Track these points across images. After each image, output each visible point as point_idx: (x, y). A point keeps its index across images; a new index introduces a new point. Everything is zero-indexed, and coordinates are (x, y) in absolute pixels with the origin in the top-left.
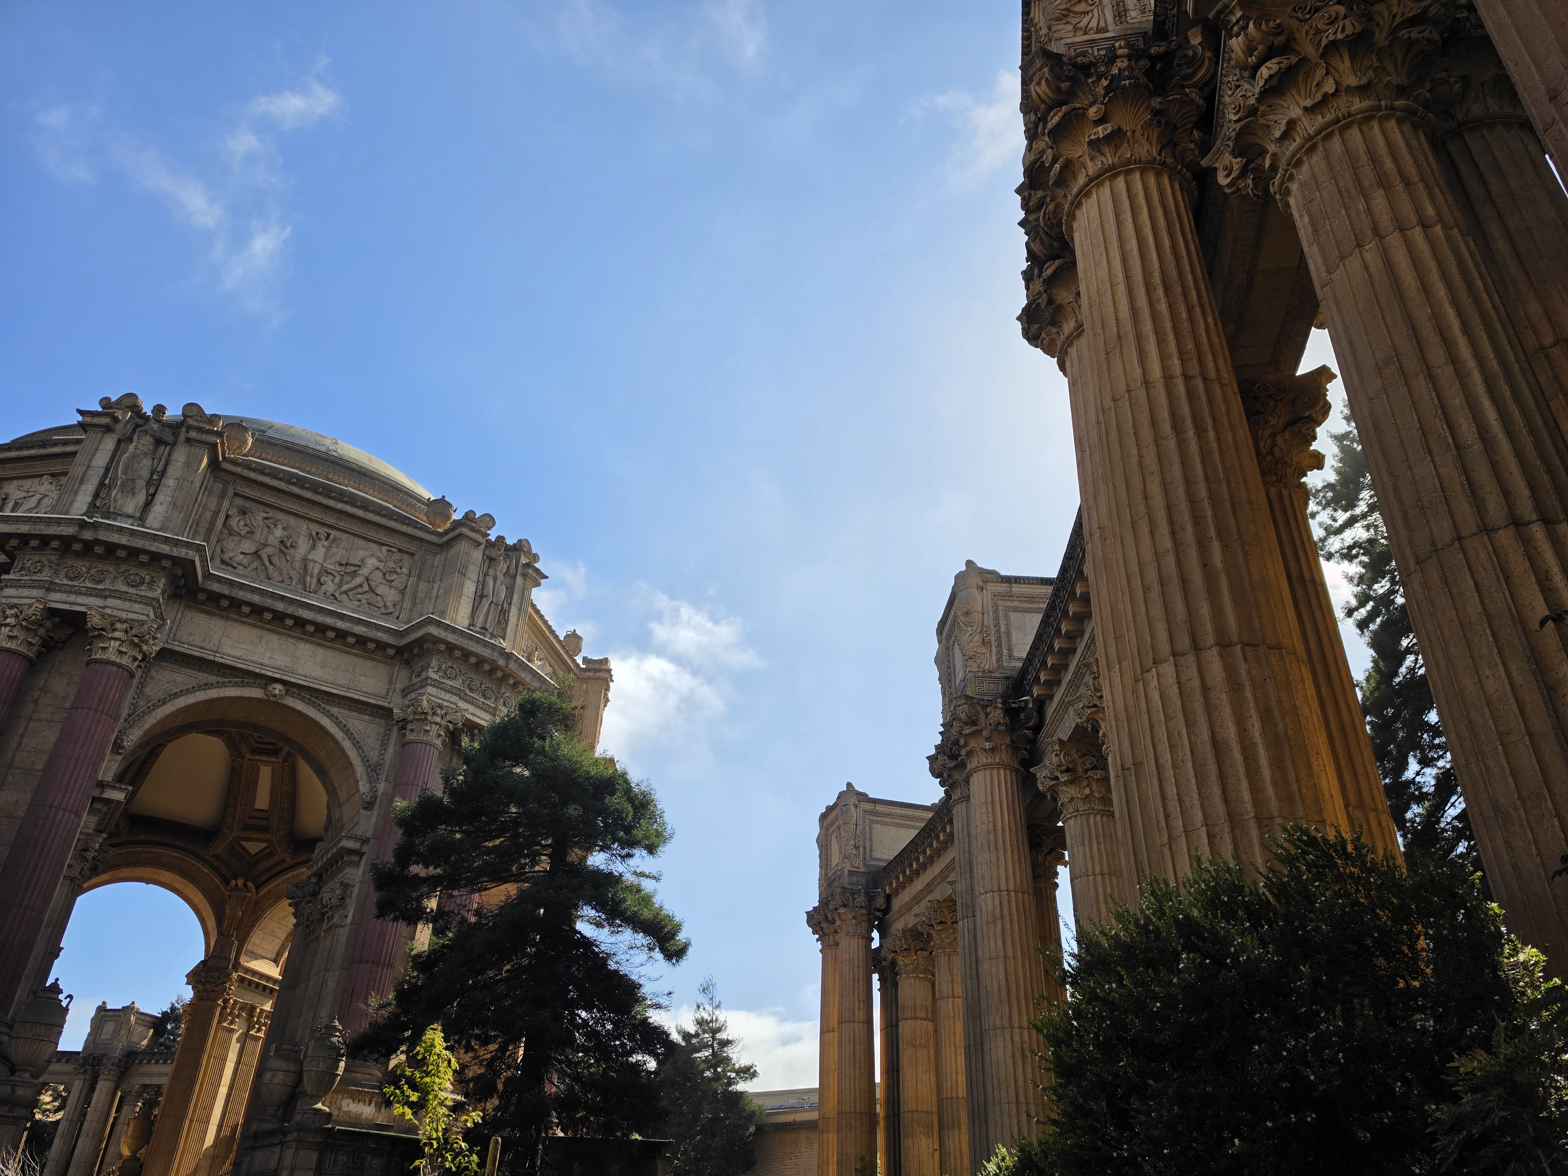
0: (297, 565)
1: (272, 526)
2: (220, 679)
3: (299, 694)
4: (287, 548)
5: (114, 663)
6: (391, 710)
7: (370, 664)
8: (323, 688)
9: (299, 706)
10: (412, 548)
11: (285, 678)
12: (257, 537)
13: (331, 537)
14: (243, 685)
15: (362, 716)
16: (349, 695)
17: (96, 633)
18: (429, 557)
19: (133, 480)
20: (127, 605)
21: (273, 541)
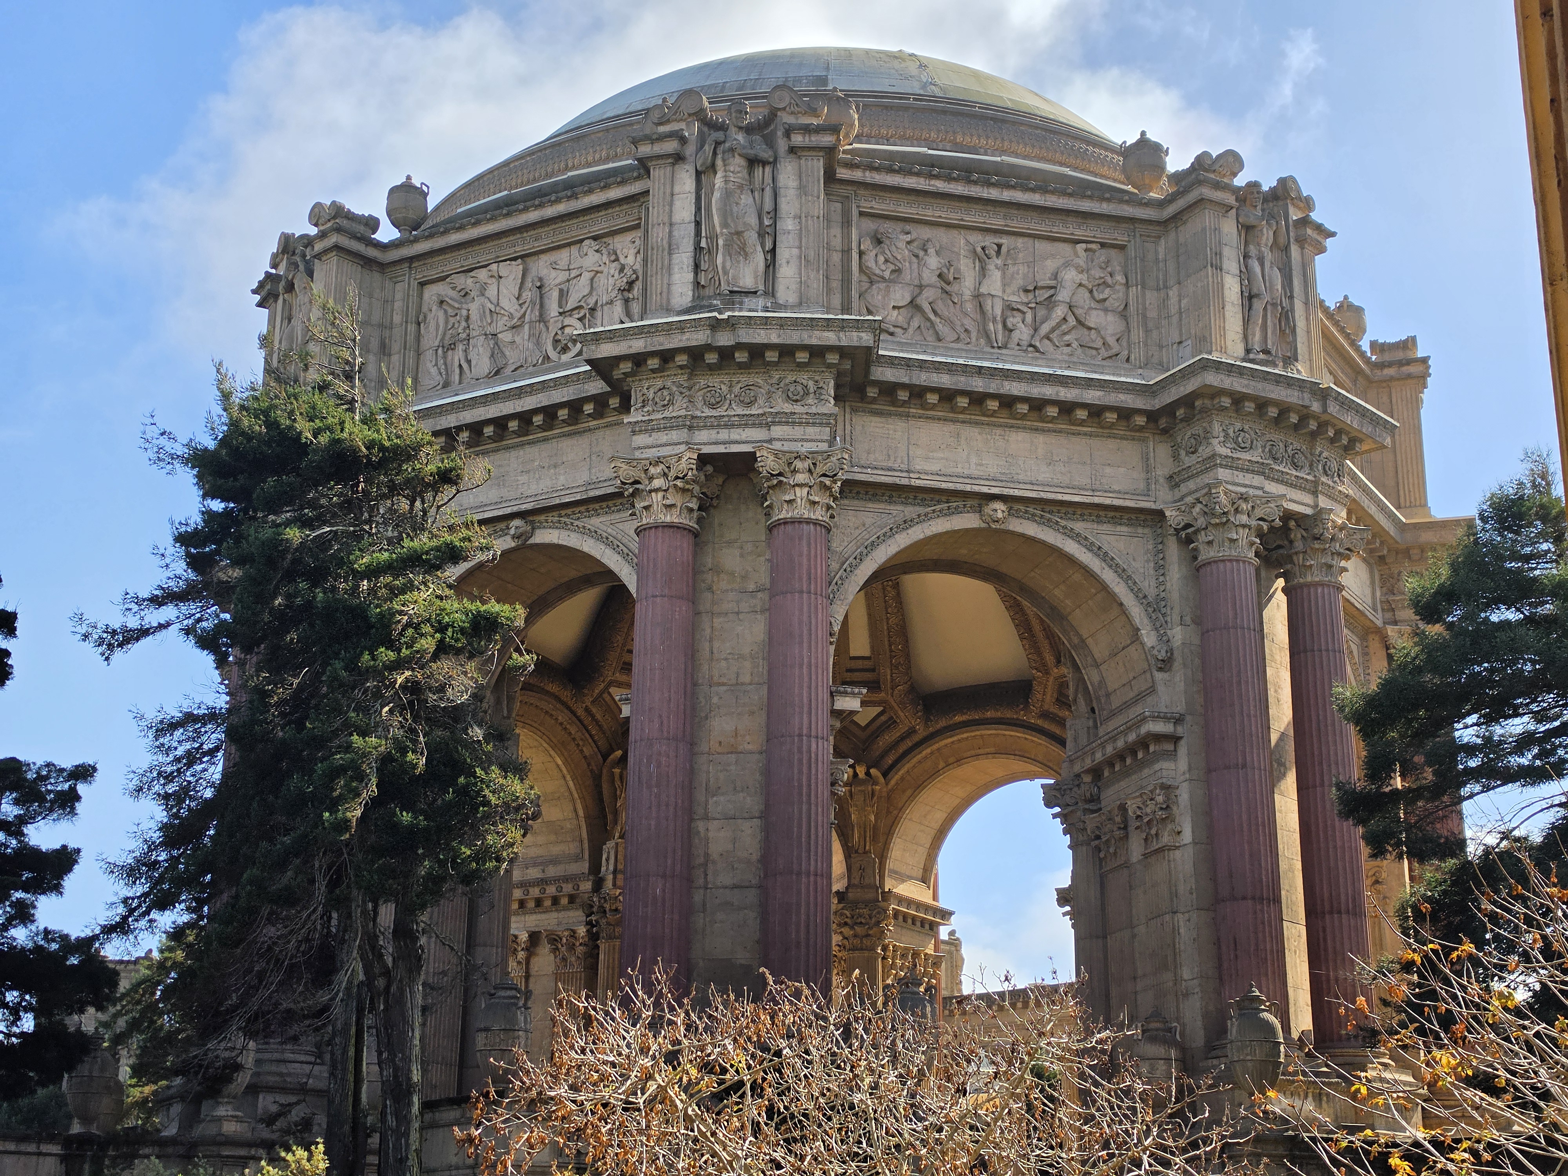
0: (969, 307)
1: (921, 253)
2: (921, 510)
3: (1026, 512)
4: (949, 283)
5: (808, 521)
6: (1160, 514)
7: (1112, 444)
8: (1060, 497)
9: (1030, 529)
10: (1119, 236)
11: (1006, 492)
12: (907, 276)
13: (1004, 249)
14: (951, 512)
15: (1119, 528)
16: (1097, 500)
17: (775, 482)
18: (1150, 246)
19: (739, 233)
20: (797, 432)
21: (929, 277)
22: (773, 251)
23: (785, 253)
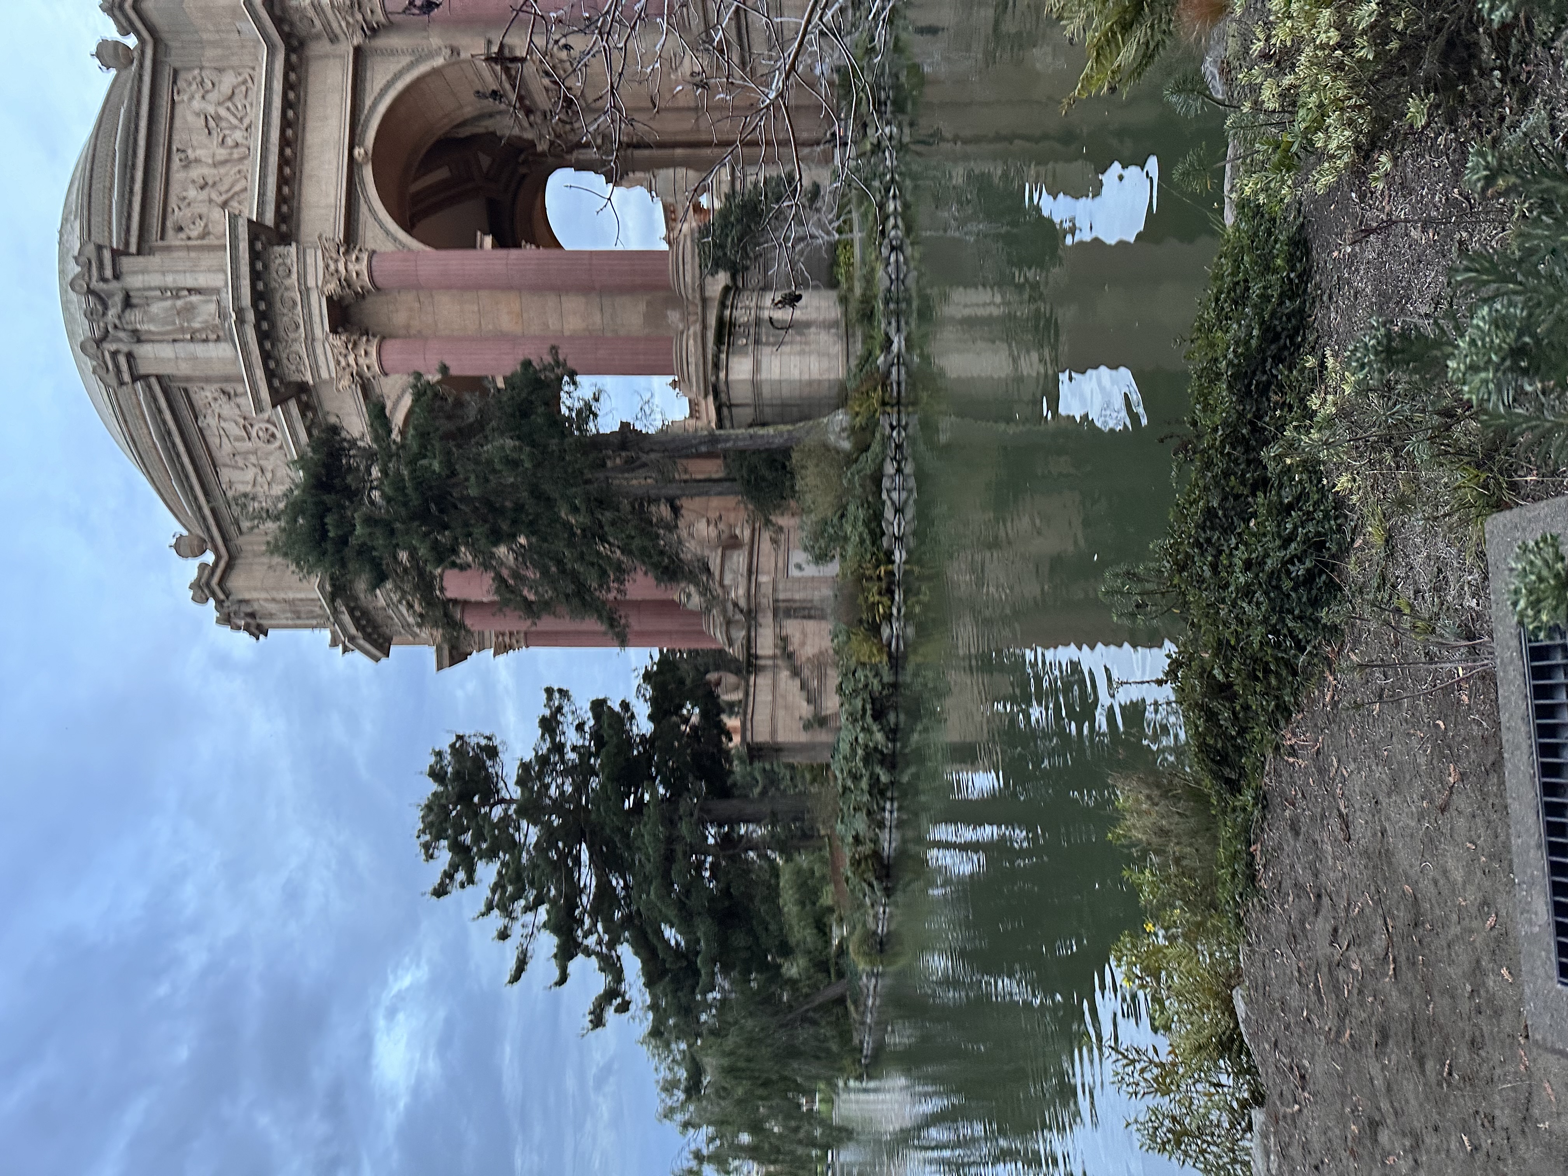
17: (345, 284)
18: (173, 51)
21: (204, 195)
22: (190, 290)
23: (190, 282)
